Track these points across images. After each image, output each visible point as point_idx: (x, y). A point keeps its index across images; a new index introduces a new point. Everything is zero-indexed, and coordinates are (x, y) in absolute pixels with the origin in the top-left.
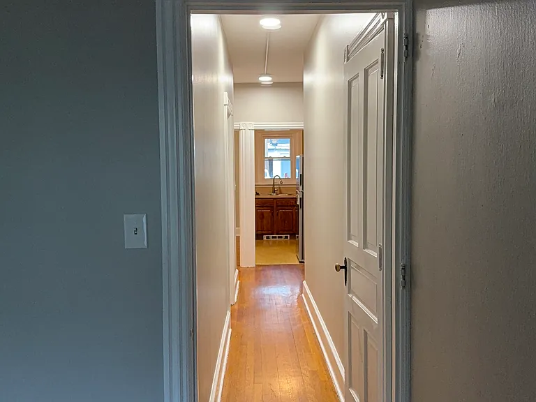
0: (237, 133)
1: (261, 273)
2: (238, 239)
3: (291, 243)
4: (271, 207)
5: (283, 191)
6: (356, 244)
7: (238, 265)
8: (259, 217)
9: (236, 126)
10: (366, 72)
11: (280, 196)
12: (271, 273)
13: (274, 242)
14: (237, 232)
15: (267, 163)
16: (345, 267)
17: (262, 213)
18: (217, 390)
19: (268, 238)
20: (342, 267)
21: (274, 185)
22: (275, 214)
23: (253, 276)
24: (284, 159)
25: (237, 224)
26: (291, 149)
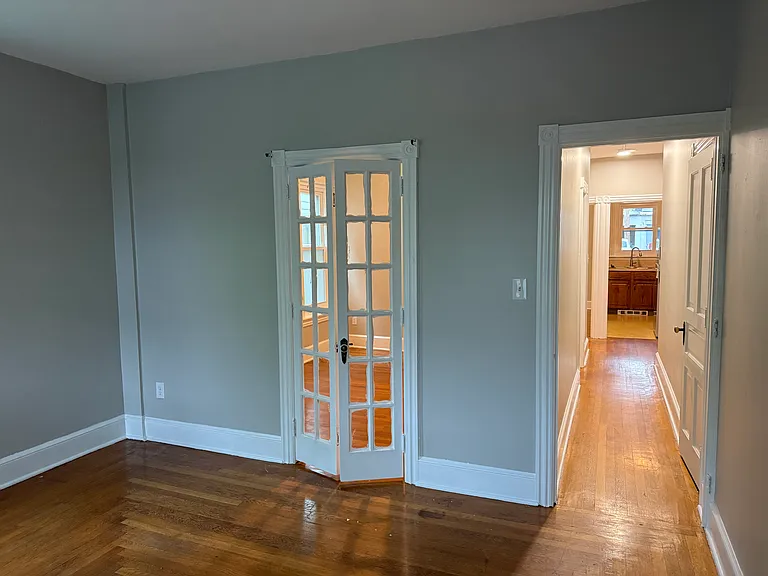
0: (592, 207)
1: (613, 345)
2: (589, 313)
3: (649, 320)
4: (628, 281)
5: (642, 264)
6: (693, 310)
7: (589, 335)
8: (613, 291)
9: (591, 201)
10: (704, 171)
11: (638, 269)
12: (624, 345)
13: (628, 317)
14: (589, 305)
15: (627, 234)
16: (683, 330)
17: (617, 289)
18: (569, 417)
19: (622, 313)
20: (680, 330)
21: (632, 258)
22: (632, 288)
23: (603, 348)
24: (646, 229)
25: (589, 297)
26: (654, 216)
